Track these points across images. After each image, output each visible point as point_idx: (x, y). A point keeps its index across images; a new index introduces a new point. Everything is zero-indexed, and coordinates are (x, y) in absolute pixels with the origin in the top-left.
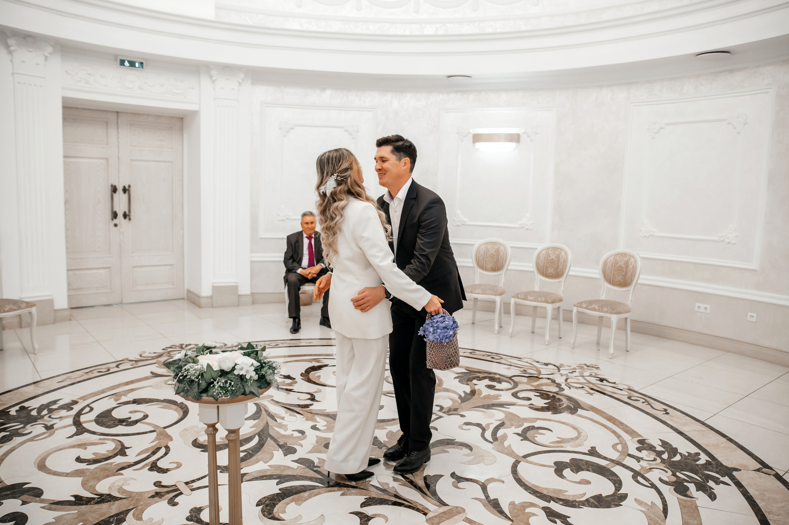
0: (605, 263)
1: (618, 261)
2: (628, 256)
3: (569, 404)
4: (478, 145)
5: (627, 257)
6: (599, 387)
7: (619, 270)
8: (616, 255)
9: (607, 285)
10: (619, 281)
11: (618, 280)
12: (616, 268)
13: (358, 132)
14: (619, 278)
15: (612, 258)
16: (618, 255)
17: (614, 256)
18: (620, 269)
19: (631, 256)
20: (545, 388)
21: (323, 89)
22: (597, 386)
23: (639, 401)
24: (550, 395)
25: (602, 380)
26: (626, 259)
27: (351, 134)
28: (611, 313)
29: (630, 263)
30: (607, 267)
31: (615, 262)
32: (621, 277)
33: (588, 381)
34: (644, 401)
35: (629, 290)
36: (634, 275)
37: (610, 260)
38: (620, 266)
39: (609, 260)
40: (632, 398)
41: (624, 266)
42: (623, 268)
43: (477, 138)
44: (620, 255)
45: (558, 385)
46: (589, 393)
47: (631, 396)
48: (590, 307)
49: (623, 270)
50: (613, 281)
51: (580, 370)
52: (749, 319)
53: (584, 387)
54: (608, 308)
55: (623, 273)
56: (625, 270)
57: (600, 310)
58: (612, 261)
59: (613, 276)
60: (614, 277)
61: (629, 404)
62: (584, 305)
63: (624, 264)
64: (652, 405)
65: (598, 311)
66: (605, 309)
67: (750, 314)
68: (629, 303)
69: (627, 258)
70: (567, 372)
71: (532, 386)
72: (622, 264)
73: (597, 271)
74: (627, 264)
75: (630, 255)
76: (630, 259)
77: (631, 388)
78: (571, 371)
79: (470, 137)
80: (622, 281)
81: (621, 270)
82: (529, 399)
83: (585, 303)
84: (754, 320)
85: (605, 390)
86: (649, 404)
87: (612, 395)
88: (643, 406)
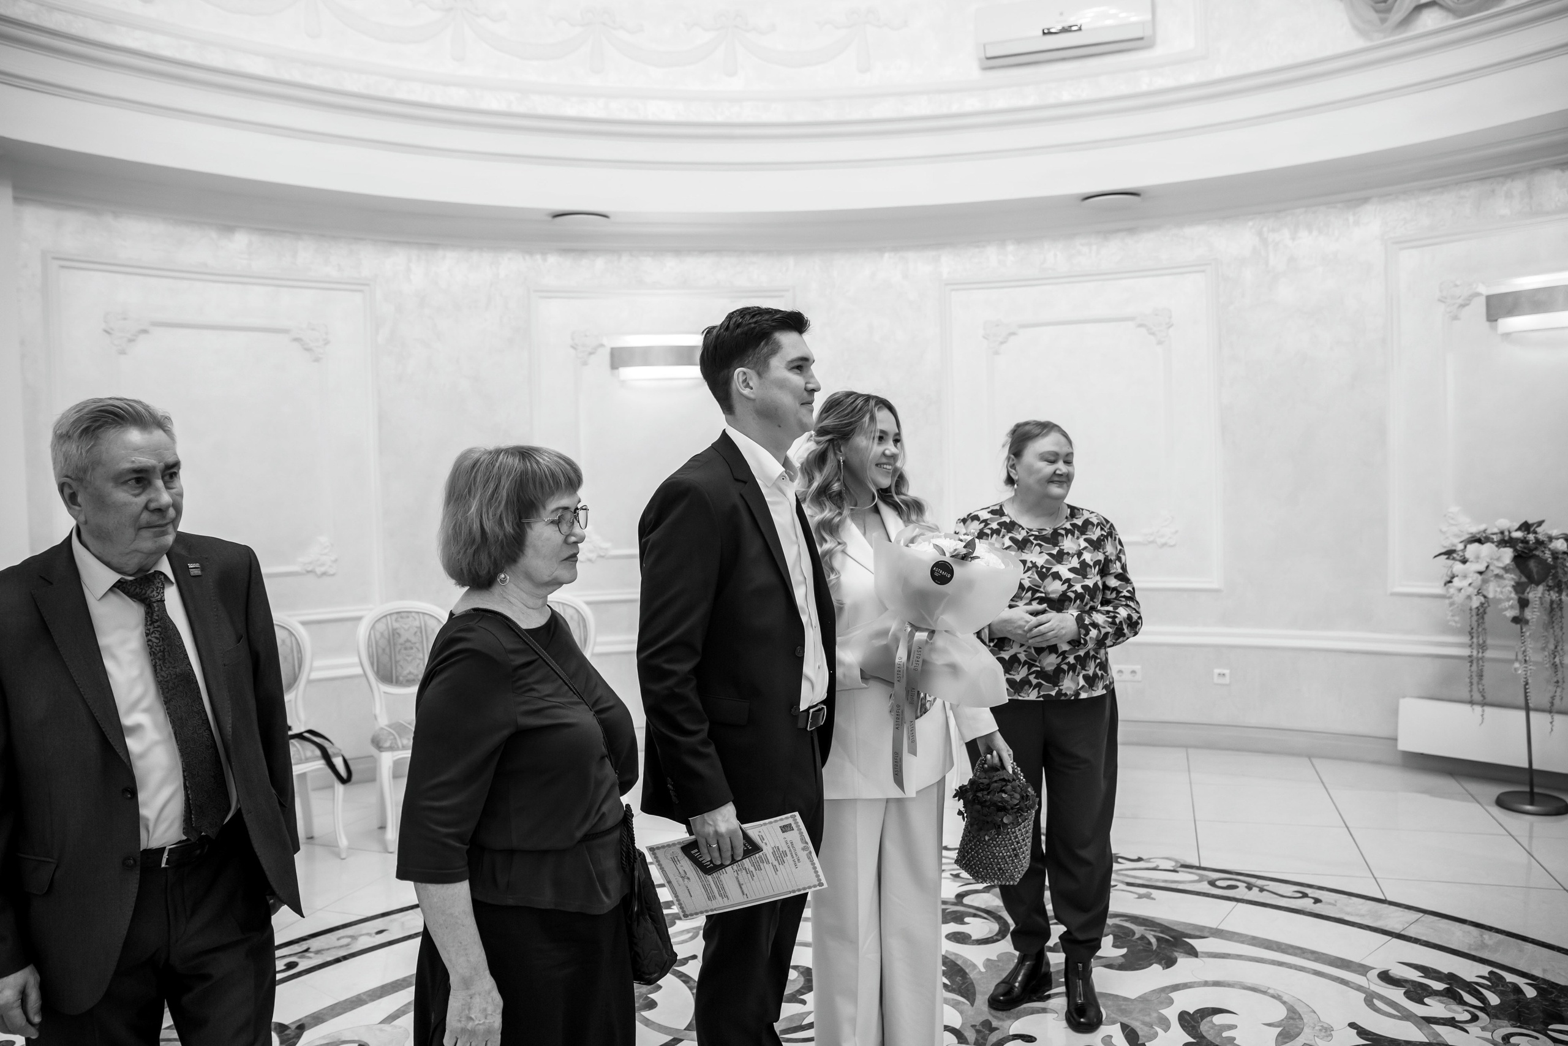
4: (628, 373)
13: (327, 343)
21: (228, 229)
23: (1237, 887)
27: (308, 350)
34: (1245, 886)
40: (1219, 885)
43: (619, 358)
47: (1211, 881)
61: (1232, 899)
64: (1266, 889)
77: (1183, 863)
79: (604, 356)
85: (1150, 880)
86: (1262, 890)
87: (1180, 887)
88: (1255, 895)
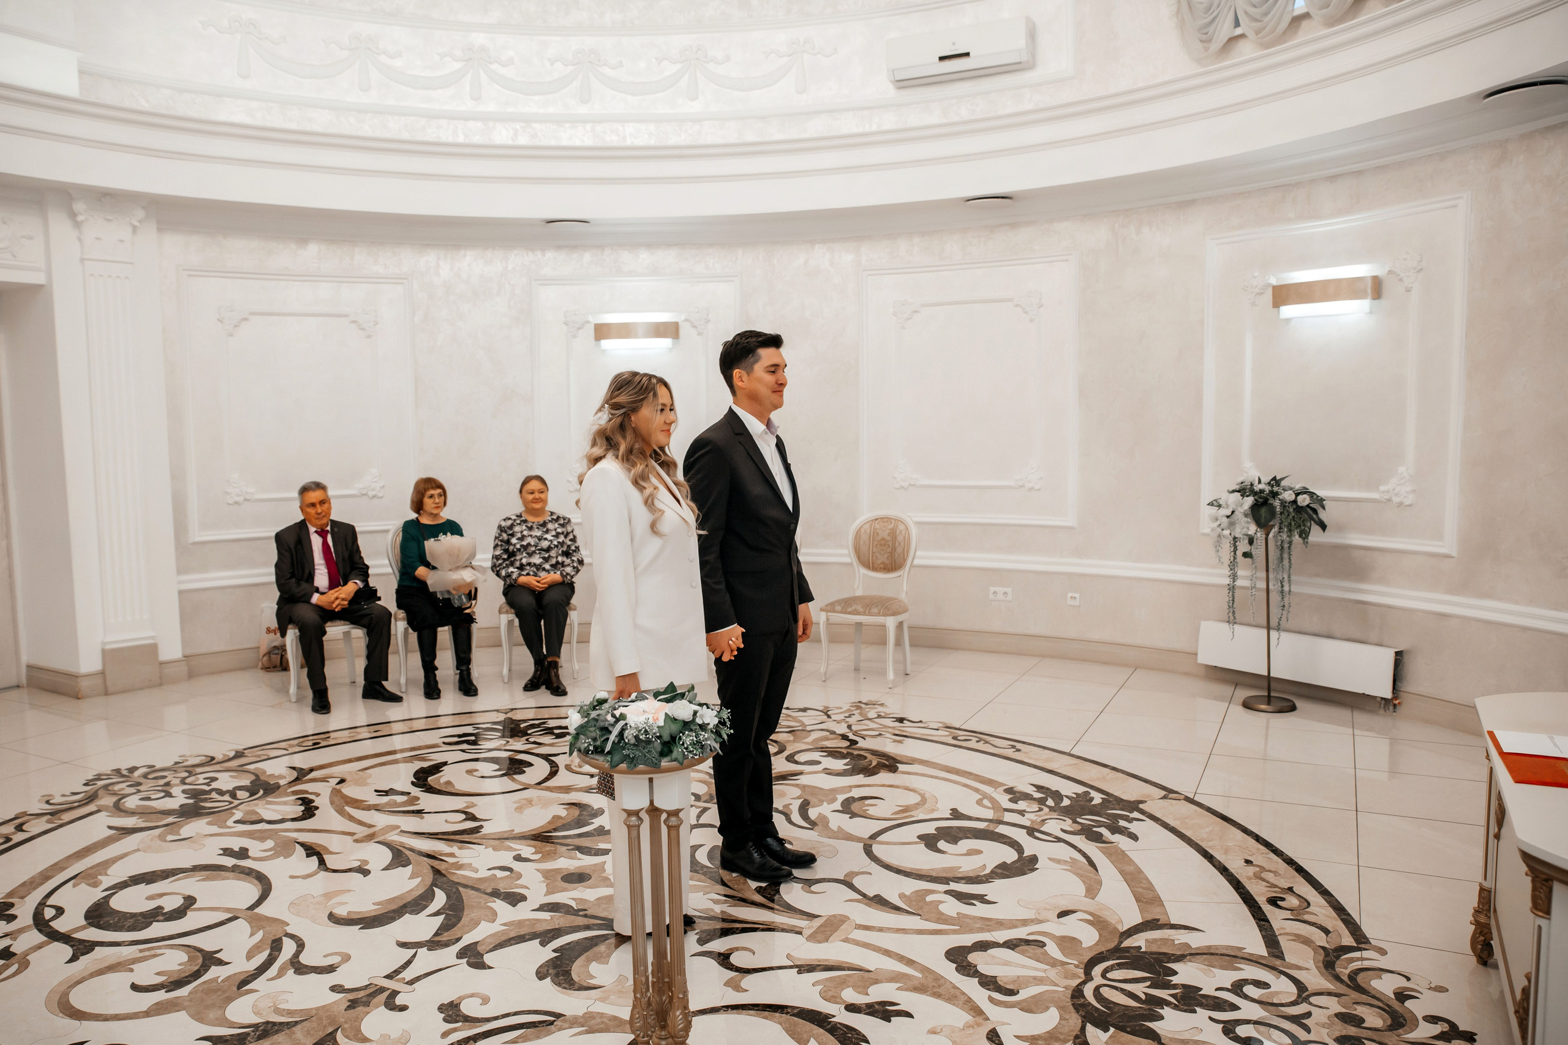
0: (858, 536)
1: (878, 531)
2: (893, 521)
3: (879, 760)
4: (607, 343)
5: (891, 523)
6: (903, 731)
7: (881, 545)
8: (872, 521)
9: (863, 571)
10: (883, 563)
11: (881, 561)
12: (877, 542)
13: (377, 323)
14: (883, 559)
15: (867, 527)
16: (877, 521)
17: (871, 523)
18: (883, 543)
19: (899, 520)
20: (828, 744)
22: (900, 730)
23: (971, 740)
24: (843, 753)
25: (901, 720)
26: (891, 527)
27: (361, 329)
28: (885, 615)
29: (898, 532)
30: (861, 543)
31: (874, 533)
32: (886, 556)
33: (881, 725)
34: (978, 739)
35: (900, 576)
36: (908, 551)
37: (865, 531)
38: (883, 539)
39: (863, 531)
40: (959, 738)
41: (889, 538)
42: (888, 541)
43: (602, 331)
44: (879, 520)
45: (844, 737)
46: (895, 741)
47: (956, 735)
48: (849, 610)
49: (888, 544)
50: (873, 564)
51: (859, 711)
52: (1070, 602)
53: (883, 733)
54: (880, 608)
55: (889, 550)
56: (891, 544)
57: (867, 613)
58: (868, 531)
59: (872, 556)
60: (874, 557)
61: (960, 747)
62: (838, 608)
63: (889, 534)
64: (990, 742)
65: (864, 614)
66: (875, 610)
67: (1070, 595)
68: (903, 596)
69: (893, 524)
70: (841, 717)
71: (807, 743)
72: (884, 534)
73: (846, 552)
74: (893, 534)
75: (896, 520)
76: (897, 526)
77: (948, 725)
78: (847, 715)
79: (590, 330)
80: (887, 562)
81: (885, 545)
82: (819, 763)
83: (840, 604)
84: (1077, 603)
85: (914, 733)
86: (986, 742)
87: (929, 738)
88: (981, 746)
